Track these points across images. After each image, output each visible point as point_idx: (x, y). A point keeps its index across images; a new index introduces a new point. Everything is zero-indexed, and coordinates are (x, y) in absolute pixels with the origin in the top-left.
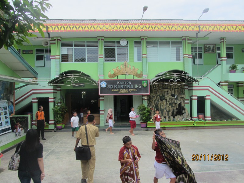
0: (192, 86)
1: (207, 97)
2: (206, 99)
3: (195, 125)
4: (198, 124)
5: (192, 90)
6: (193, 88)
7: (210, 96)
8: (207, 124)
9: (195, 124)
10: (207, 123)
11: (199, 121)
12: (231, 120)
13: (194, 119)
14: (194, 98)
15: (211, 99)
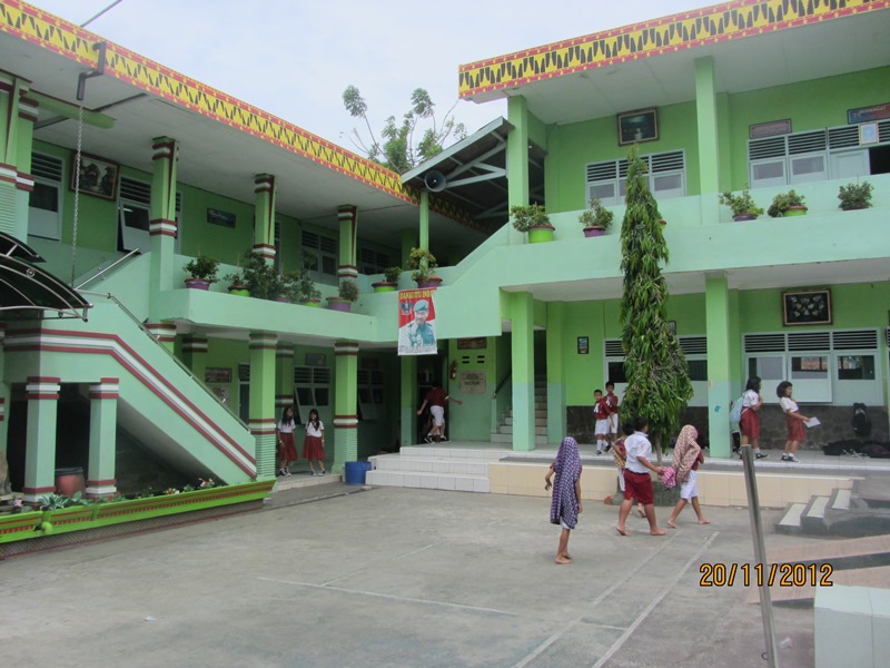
0: (38, 331)
1: (104, 388)
2: (98, 396)
3: (49, 528)
4: (60, 522)
5: (37, 347)
6: (44, 339)
7: (115, 381)
8: (101, 516)
9: (48, 525)
10: (104, 513)
11: (66, 506)
12: (196, 489)
13: (37, 498)
14: (44, 388)
15: (122, 395)
